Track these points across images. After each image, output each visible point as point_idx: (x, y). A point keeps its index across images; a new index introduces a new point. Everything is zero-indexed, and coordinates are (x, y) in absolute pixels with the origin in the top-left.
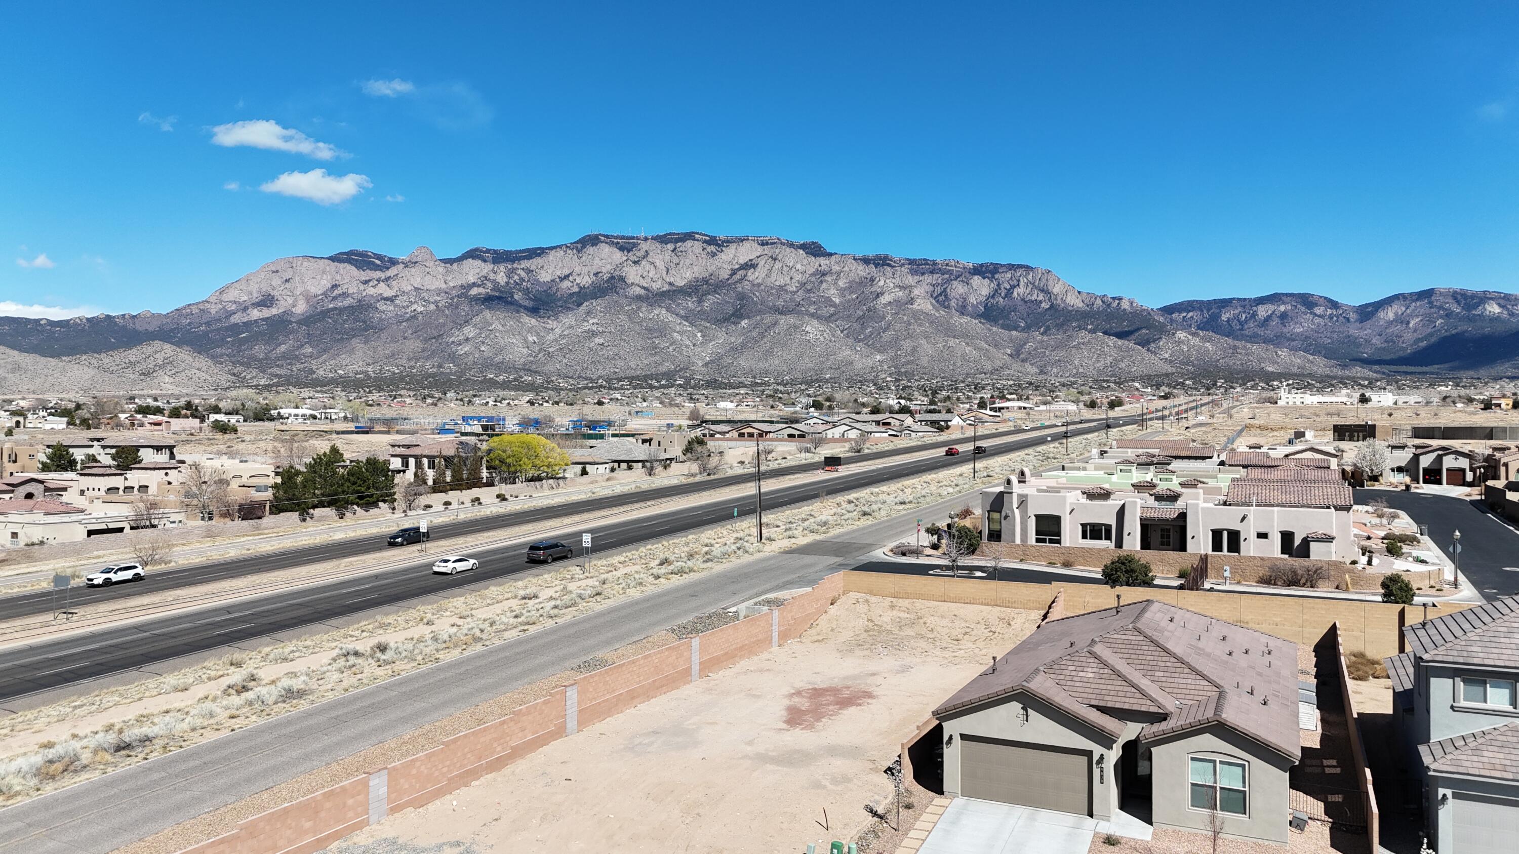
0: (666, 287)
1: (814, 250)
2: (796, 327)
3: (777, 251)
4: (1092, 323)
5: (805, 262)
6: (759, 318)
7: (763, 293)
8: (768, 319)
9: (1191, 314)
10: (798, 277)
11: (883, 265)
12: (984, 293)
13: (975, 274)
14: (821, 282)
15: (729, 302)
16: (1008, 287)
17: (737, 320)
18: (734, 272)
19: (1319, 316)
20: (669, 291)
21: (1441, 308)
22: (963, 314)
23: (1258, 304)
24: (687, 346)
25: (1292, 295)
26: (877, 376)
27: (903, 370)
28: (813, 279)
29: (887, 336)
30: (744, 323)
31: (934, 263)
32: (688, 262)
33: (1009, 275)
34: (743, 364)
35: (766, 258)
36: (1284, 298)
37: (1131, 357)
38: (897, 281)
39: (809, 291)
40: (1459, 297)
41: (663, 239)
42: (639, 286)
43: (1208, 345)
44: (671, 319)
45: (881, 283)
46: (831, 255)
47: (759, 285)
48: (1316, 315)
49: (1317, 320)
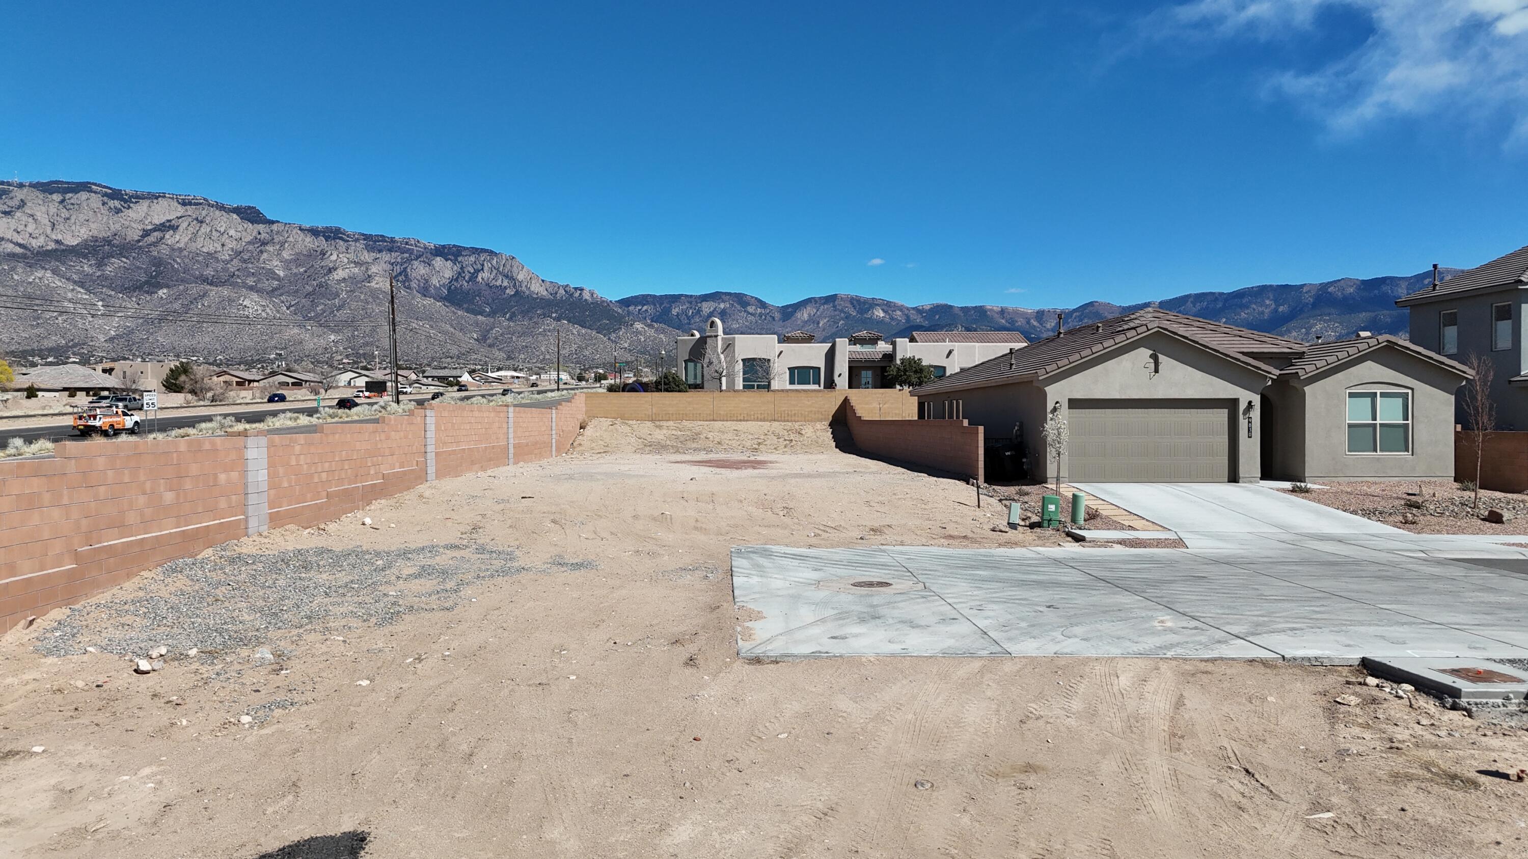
0: (51, 246)
1: (250, 215)
2: (231, 301)
3: (204, 213)
4: (556, 312)
5: (240, 228)
6: (181, 288)
7: (186, 261)
8: (195, 289)
9: (645, 308)
10: (231, 244)
11: (334, 239)
12: (447, 276)
13: (437, 256)
14: (261, 252)
15: (139, 268)
16: (472, 271)
17: (152, 289)
18: (146, 233)
19: (751, 314)
20: (56, 250)
21: (842, 311)
22: (425, 296)
23: (702, 301)
24: (83, 317)
25: (730, 294)
26: (332, 358)
27: (361, 352)
28: (251, 248)
29: (342, 315)
30: (163, 292)
31: (392, 240)
32: (82, 217)
33: (472, 259)
34: (161, 340)
35: (190, 220)
36: (723, 297)
37: (595, 345)
38: (351, 256)
39: (245, 261)
40: (855, 302)
41: (47, 188)
42: (11, 242)
43: (662, 336)
44: (59, 284)
45: (334, 257)
46: (273, 222)
47: (181, 250)
48: (749, 313)
49: (751, 318)
